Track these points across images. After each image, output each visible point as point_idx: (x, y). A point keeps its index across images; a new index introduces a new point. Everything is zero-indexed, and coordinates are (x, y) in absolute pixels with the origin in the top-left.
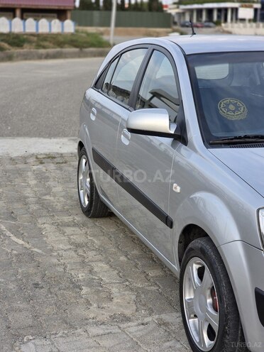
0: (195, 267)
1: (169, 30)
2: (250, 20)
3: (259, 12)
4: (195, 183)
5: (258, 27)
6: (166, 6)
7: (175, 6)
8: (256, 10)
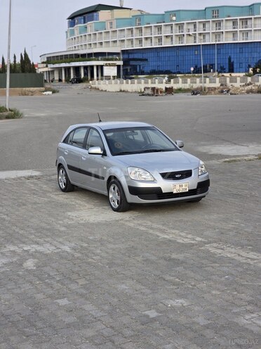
0: (112, 187)
1: (43, 89)
2: (114, 77)
3: (121, 68)
4: (109, 166)
5: (122, 83)
6: (37, 66)
7: (45, 65)
8: (119, 67)
